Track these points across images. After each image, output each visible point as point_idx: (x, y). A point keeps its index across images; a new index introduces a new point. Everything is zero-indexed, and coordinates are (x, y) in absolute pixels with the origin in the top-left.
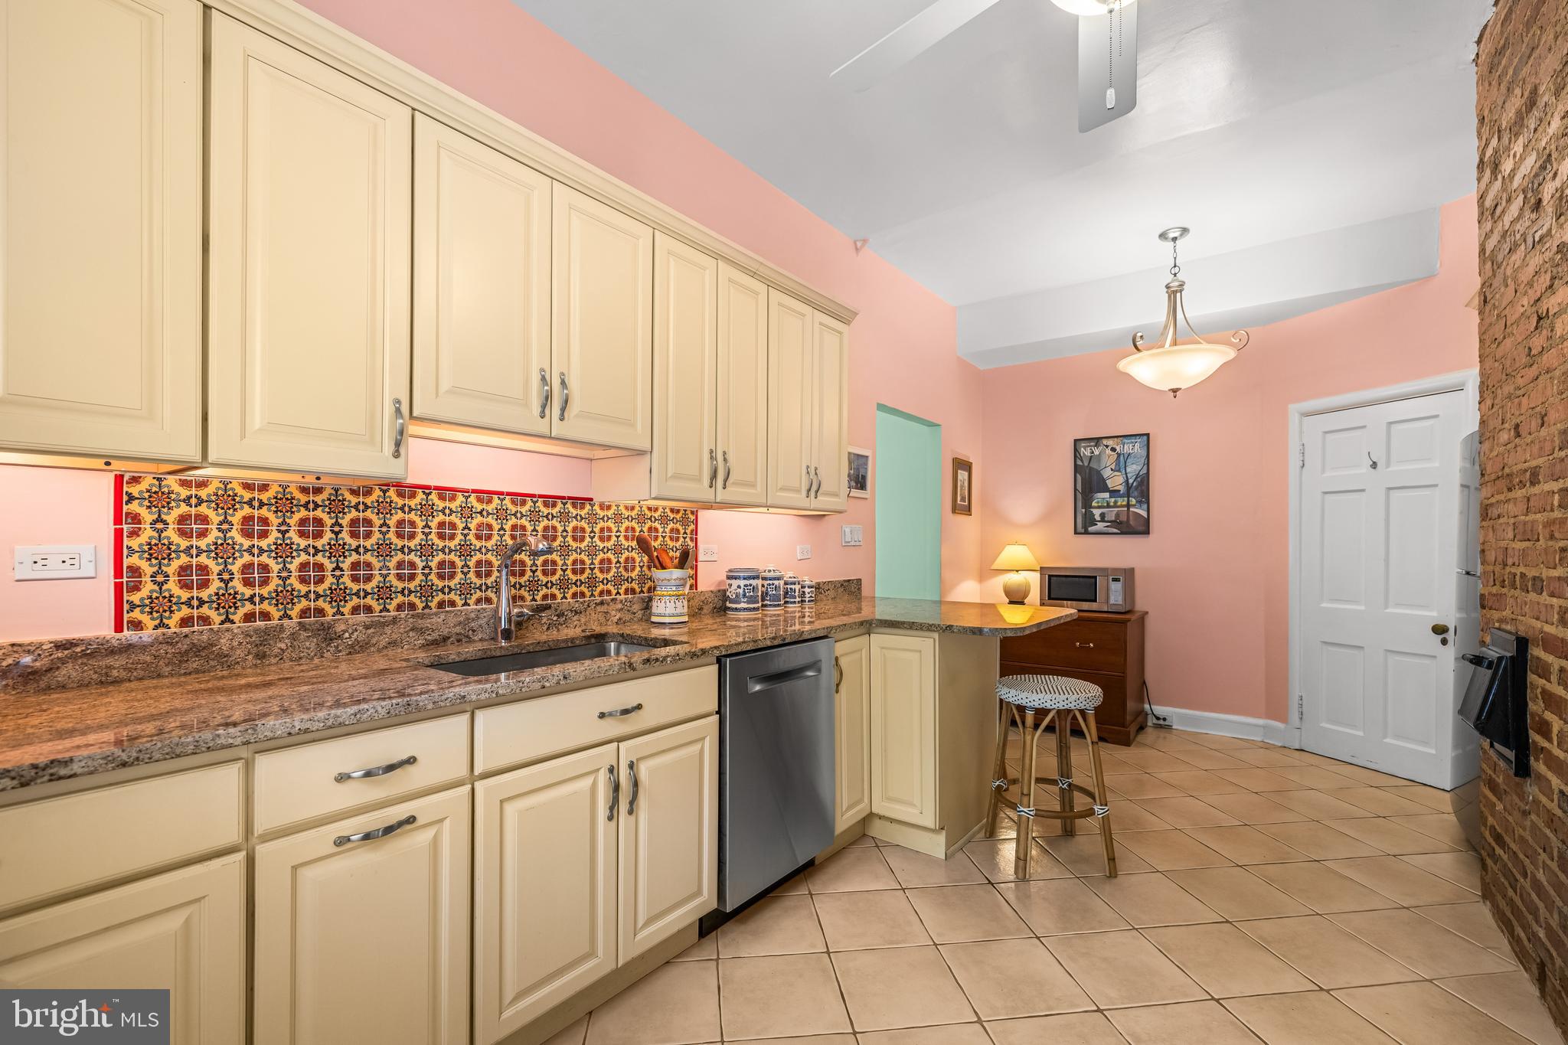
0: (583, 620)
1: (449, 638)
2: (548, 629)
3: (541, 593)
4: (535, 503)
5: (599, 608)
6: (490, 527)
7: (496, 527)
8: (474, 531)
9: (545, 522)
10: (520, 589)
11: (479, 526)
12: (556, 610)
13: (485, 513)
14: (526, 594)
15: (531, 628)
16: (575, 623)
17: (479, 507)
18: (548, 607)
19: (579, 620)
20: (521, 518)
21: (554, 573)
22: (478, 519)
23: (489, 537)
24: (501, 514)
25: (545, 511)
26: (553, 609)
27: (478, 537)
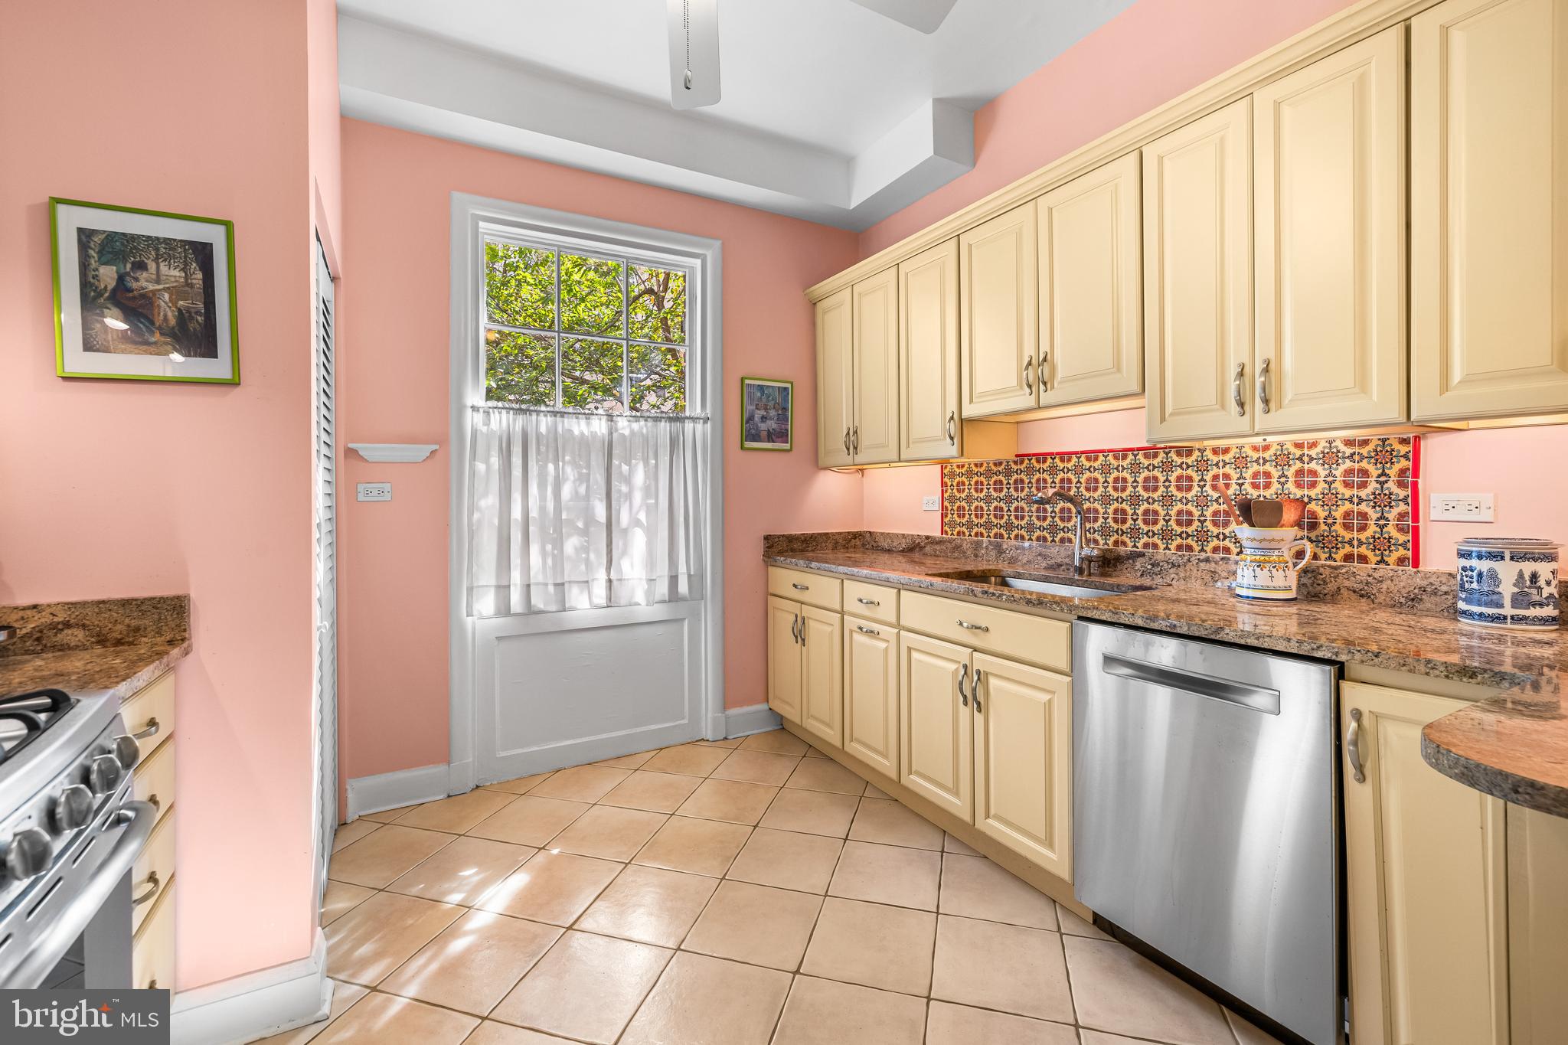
0: (1182, 575)
1: (1061, 566)
2: (1142, 575)
3: (1142, 541)
4: (1135, 456)
5: (1202, 565)
6: (1096, 480)
7: (1102, 480)
8: (1084, 485)
9: (1146, 473)
10: (1122, 535)
11: (1088, 480)
12: (1150, 559)
13: (1092, 469)
14: (1127, 540)
15: (1125, 571)
16: (1172, 576)
17: (1087, 464)
18: (1142, 555)
19: (1177, 574)
20: (1122, 471)
21: (1155, 522)
22: (1087, 474)
23: (1096, 489)
24: (1106, 469)
25: (1146, 462)
26: (1147, 557)
27: (1088, 489)
